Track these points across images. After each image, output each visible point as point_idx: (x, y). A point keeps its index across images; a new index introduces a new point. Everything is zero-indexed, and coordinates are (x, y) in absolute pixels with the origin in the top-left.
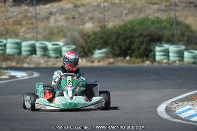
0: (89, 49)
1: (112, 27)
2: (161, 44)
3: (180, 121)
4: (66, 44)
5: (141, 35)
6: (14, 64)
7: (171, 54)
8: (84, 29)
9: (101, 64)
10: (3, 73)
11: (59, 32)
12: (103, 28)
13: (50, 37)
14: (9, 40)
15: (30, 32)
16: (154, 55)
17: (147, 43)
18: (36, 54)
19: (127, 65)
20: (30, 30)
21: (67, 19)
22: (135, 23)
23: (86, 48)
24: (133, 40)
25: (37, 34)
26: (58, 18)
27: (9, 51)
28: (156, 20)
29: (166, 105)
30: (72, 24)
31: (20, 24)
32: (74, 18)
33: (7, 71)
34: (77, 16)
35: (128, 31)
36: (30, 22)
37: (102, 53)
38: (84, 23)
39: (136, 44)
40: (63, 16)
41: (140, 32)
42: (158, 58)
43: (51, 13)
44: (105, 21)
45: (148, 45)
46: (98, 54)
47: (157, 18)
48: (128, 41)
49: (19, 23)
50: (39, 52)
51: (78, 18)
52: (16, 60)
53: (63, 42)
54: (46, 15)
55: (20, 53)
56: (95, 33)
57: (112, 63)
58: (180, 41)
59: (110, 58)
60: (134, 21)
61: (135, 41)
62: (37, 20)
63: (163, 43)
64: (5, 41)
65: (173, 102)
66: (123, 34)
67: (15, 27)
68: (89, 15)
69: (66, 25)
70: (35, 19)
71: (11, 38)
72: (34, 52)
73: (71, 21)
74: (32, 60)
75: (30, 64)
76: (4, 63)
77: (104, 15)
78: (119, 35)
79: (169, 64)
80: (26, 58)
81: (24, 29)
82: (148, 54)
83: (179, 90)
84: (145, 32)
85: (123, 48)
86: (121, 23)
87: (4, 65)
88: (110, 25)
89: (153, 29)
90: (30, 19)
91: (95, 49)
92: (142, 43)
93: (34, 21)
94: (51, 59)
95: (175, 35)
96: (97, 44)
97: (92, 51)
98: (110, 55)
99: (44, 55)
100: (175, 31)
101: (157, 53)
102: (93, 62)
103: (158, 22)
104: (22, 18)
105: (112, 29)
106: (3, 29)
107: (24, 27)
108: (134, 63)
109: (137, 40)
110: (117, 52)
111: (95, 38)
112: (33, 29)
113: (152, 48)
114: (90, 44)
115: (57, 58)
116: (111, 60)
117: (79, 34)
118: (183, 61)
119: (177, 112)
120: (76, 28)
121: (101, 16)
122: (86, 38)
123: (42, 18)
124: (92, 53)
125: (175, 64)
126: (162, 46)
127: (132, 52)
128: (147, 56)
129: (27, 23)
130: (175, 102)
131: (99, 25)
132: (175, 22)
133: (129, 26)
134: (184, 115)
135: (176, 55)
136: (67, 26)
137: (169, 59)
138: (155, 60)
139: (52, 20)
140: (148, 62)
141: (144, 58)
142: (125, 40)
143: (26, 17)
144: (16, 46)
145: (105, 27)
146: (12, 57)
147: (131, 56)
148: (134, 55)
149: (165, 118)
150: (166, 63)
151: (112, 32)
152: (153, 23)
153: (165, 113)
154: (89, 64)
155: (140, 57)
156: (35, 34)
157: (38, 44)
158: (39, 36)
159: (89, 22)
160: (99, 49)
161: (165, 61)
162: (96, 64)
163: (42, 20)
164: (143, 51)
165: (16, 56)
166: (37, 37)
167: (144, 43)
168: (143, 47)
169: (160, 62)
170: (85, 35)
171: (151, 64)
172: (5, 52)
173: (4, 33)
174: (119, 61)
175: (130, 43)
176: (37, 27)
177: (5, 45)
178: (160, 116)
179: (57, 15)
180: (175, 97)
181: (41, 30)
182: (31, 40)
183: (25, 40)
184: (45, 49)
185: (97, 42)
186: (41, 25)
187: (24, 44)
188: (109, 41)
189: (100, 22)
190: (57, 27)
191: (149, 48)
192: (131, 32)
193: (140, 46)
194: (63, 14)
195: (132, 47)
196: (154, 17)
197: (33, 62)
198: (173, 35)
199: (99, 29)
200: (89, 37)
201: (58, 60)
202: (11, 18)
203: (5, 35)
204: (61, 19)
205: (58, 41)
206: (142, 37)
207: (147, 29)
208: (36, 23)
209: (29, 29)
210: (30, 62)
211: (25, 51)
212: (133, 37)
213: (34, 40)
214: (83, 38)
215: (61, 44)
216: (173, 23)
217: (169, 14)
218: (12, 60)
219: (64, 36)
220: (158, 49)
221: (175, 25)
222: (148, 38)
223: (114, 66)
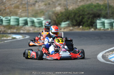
0: (58, 22)
1: (72, 9)
2: (100, 18)
3: (110, 63)
4: (45, 19)
5: (88, 14)
6: (15, 31)
7: (106, 25)
8: (55, 10)
11: (41, 12)
12: (67, 10)
13: (35, 15)
14: (12, 17)
15: (24, 13)
16: (96, 25)
17: (92, 18)
18: (27, 25)
19: (80, 31)
20: (24, 11)
21: (46, 5)
22: (85, 7)
24: (84, 16)
25: (28, 13)
26: (40, 4)
27: (12, 23)
29: (103, 54)
32: (49, 4)
33: (10, 35)
34: (51, 3)
35: (81, 12)
36: (24, 6)
37: (66, 24)
38: (55, 7)
39: (85, 19)
40: (43, 3)
41: (88, 12)
42: (98, 27)
43: (36, 2)
44: (67, 6)
46: (64, 24)
47: (98, 4)
48: (81, 17)
49: (17, 7)
50: (29, 24)
51: (52, 4)
52: (16, 28)
53: (43, 18)
54: (34, 2)
55: (18, 25)
56: (61, 13)
57: (72, 30)
58: (111, 17)
59: (70, 27)
60: (84, 6)
63: (101, 18)
64: (9, 18)
65: (106, 52)
66: (78, 13)
67: (15, 9)
68: (58, 2)
69: (45, 8)
71: (13, 16)
72: (26, 24)
73: (48, 6)
74: (26, 28)
75: (24, 30)
76: (9, 30)
77: (67, 2)
78: (75, 14)
79: (105, 30)
80: (22, 27)
81: (20, 11)
82: (92, 24)
83: (110, 45)
84: (91, 12)
85: (78, 21)
86: (77, 7)
87: (9, 31)
88: (71, 8)
89: (95, 10)
90: (24, 5)
91: (62, 22)
92: (89, 18)
93: (26, 6)
94: (36, 28)
95: (108, 13)
96: (63, 19)
97: (60, 23)
98: (71, 25)
99: (33, 26)
100: (108, 11)
101: (98, 24)
103: (98, 6)
104: (19, 4)
106: (9, 11)
107: (21, 9)
108: (85, 30)
109: (86, 16)
110: (75, 23)
111: (62, 16)
112: (26, 10)
113: (95, 21)
115: (40, 27)
116: (71, 28)
117: (53, 13)
118: (112, 28)
119: (109, 57)
120: (51, 10)
121: (65, 3)
122: (56, 15)
123: (31, 4)
125: (108, 30)
126: (100, 20)
127: (84, 24)
128: (92, 26)
129: (23, 7)
130: (108, 52)
131: (64, 8)
132: (108, 6)
133: (81, 8)
134: (112, 60)
135: (108, 25)
136: (46, 9)
137: (104, 27)
139: (37, 5)
140: (93, 29)
141: (90, 27)
142: (79, 17)
143: (21, 4)
144: (16, 20)
145: (67, 9)
146: (14, 27)
147: (83, 26)
148: (84, 25)
149: (101, 61)
150: (103, 29)
151: (71, 12)
152: (95, 6)
153: (101, 58)
156: (27, 14)
157: (29, 19)
158: (29, 14)
159: (58, 6)
160: (64, 22)
161: (102, 28)
163: (31, 5)
164: (90, 23)
165: (16, 26)
167: (90, 18)
168: (89, 21)
169: (100, 29)
170: (56, 13)
172: (10, 24)
173: (9, 13)
174: (75, 29)
176: (28, 10)
177: (10, 20)
178: (99, 60)
179: (40, 2)
180: (107, 49)
181: (30, 11)
183: (21, 17)
184: (33, 22)
185: (63, 18)
186: (30, 8)
187: (21, 19)
188: (70, 17)
189: (64, 6)
190: (40, 9)
191: (93, 21)
192: (82, 12)
193: (88, 20)
194: (43, 2)
195: (83, 20)
196: (96, 3)
197: (26, 29)
198: (107, 14)
199: (64, 10)
200: (58, 15)
201: (40, 28)
202: (13, 4)
203: (10, 14)
204: (42, 5)
205: (41, 17)
206: (89, 15)
207: (92, 10)
208: (28, 7)
209: (23, 11)
210: (24, 29)
211: (22, 23)
212: (83, 15)
213: (26, 17)
217: (105, 2)
218: (14, 28)
219: (44, 14)
220: (98, 21)
221: (108, 7)
222: (93, 15)
223: (73, 31)
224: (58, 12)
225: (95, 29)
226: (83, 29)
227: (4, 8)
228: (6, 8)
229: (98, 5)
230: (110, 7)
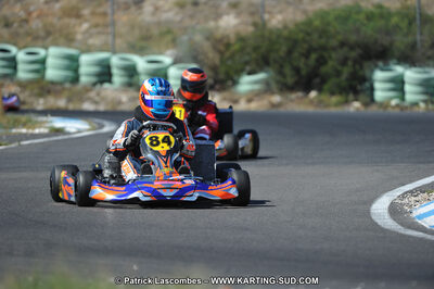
0: (227, 74)
1: (280, 26)
2: (387, 63)
3: (420, 234)
4: (175, 62)
5: (343, 44)
6: (62, 103)
7: (408, 88)
8: (217, 28)
9: (254, 106)
10: (37, 122)
11: (162, 35)
12: (260, 26)
13: (142, 45)
14: (53, 51)
15: (99, 33)
16: (372, 89)
17: (355, 62)
18: (110, 81)
19: (310, 109)
20: (99, 29)
21: (181, 6)
22: (331, 18)
23: (222, 70)
24: (326, 54)
25: (114, 36)
26: (161, 3)
27: (53, 73)
28: (376, 11)
29: (392, 198)
30: (192, 17)
31: (78, 16)
32: (196, 4)
33: (44, 119)
35: (315, 36)
36: (101, 10)
37: (256, 82)
38: (218, 16)
39: (331, 63)
41: (340, 37)
42: (379, 95)
44: (264, 12)
45: (357, 67)
46: (247, 83)
47: (380, 6)
48: (314, 56)
49: (74, 13)
50: (118, 78)
51: (205, 4)
52: (66, 93)
53: (168, 56)
55: (75, 79)
56: (241, 39)
57: (279, 105)
58: (429, 58)
59: (273, 93)
60: (328, 13)
61: (330, 57)
62: (115, 7)
63: (392, 62)
65: (406, 193)
66: (304, 41)
67: (67, 20)
69: (178, 18)
70: (109, 3)
71: (56, 44)
72: (106, 78)
73: (189, 9)
74: (103, 94)
75: (96, 103)
76: (41, 101)
78: (293, 43)
79: (403, 108)
80: (87, 89)
81: (85, 26)
82: (359, 86)
83: (421, 166)
84: (353, 38)
85: (304, 72)
86: (300, 18)
87: (40, 104)
88: (276, 20)
89: (369, 31)
90: (100, 5)
91: (240, 72)
92: (344, 62)
93: (107, 8)
95: (419, 45)
96: (247, 63)
97: (235, 78)
98: (274, 86)
99: (130, 85)
100: (418, 37)
101: (377, 85)
102: (236, 102)
103: (382, 16)
105: (278, 29)
106: (40, 25)
107: (86, 21)
108: (327, 106)
109: (334, 55)
110: (290, 80)
111: (242, 49)
112: (106, 26)
113: (367, 73)
114: (229, 63)
116: (276, 99)
117: (208, 39)
119: (415, 214)
120: (199, 27)
122: (222, 48)
123: (126, 3)
124: (235, 83)
125: (416, 109)
126: (390, 70)
127: (324, 81)
129: (93, 14)
130: (411, 192)
131: (250, 20)
132: (418, 16)
133: (317, 23)
134: (429, 222)
135: (419, 89)
136: (181, 21)
137: (403, 99)
138: (372, 100)
139: (148, 8)
141: (348, 94)
142: (307, 55)
144: (66, 62)
145: (264, 24)
146: (58, 87)
147: (320, 90)
148: (326, 87)
149: (386, 227)
150: (397, 106)
151: (279, 36)
152: (370, 17)
153: (387, 216)
155: (340, 93)
156: (110, 38)
157: (115, 61)
159: (228, 14)
160: (250, 73)
161: (394, 102)
162: (241, 107)
163: (127, 7)
164: (347, 80)
165: (67, 85)
166: (114, 45)
167: (350, 63)
168: (346, 71)
169: (384, 105)
170: (220, 41)
171: (362, 109)
172: (43, 76)
173: (42, 34)
174: (292, 101)
175: (317, 60)
176: (113, 24)
177: (43, 62)
178: (376, 223)
180: (411, 182)
181: (122, 29)
182: (101, 50)
183: (88, 50)
184: (131, 71)
185: (247, 58)
186: (123, 18)
187: (85, 59)
188: (273, 56)
189: (252, 14)
190: (159, 24)
191: (361, 73)
192: (320, 37)
193: (339, 68)
195: (324, 70)
196: (373, 5)
197: (103, 99)
198: (413, 46)
199: (251, 29)
200: (228, 45)
202: (56, 1)
203: (44, 38)
204: (166, 7)
205: (161, 53)
206: (346, 49)
207: (357, 31)
208: (113, 13)
209: (96, 26)
210: (97, 99)
211: (89, 75)
212: (324, 48)
213: (108, 51)
214: (214, 48)
215: (167, 60)
216: (415, 19)
218: (58, 94)
219: (174, 42)
220: (379, 75)
221: (418, 22)
222: (359, 51)
223: (282, 110)
224: (228, 37)
225: (366, 105)
226: (320, 103)
227: (22, 14)
228: (30, 14)
229: (382, 14)
230: (425, 20)
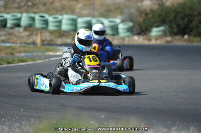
0: (146, 27)
1: (171, 5)
4: (123, 21)
5: (200, 14)
6: (69, 41)
8: (142, 6)
9: (159, 42)
10: (58, 50)
12: (161, 5)
13: (106, 14)
14: (65, 17)
19: (184, 44)
20: (87, 7)
24: (192, 18)
25: (94, 9)
27: (65, 27)
31: (77, 1)
33: (61, 48)
35: (187, 10)
37: (159, 31)
38: (142, 1)
39: (194, 22)
41: (199, 10)
46: (155, 32)
52: (71, 36)
55: (75, 30)
56: (152, 11)
57: (170, 42)
59: (167, 36)
61: (194, 19)
64: (60, 17)
66: (182, 12)
67: (71, 3)
71: (66, 13)
78: (177, 13)
81: (80, 5)
85: (182, 26)
87: (59, 41)
88: (169, 3)
91: (152, 26)
96: (155, 22)
98: (168, 33)
102: (150, 40)
105: (170, 7)
106: (60, 5)
107: (80, 3)
108: (192, 42)
109: (196, 18)
110: (175, 30)
111: (153, 16)
112: (89, 5)
114: (147, 22)
115: (113, 35)
116: (169, 39)
117: (137, 11)
120: (133, 6)
122: (144, 15)
124: (150, 31)
127: (191, 31)
131: (157, 2)
133: (188, 4)
136: (125, 3)
142: (183, 19)
144: (71, 22)
145: (163, 4)
146: (68, 34)
147: (189, 35)
148: (192, 33)
151: (170, 10)
154: (146, 43)
155: (199, 36)
156: (91, 11)
157: (94, 21)
160: (157, 27)
162: (153, 42)
165: (72, 33)
166: (93, 13)
170: (143, 12)
172: (60, 29)
173: (60, 9)
174: (176, 40)
175: (188, 21)
176: (93, 4)
177: (60, 22)
181: (97, 7)
182: (87, 16)
183: (81, 16)
185: (155, 20)
186: (98, 2)
187: (80, 20)
188: (167, 19)
190: (114, 4)
193: (198, 25)
195: (191, 25)
199: (157, 6)
200: (147, 14)
201: (115, 37)
203: (61, 11)
205: (115, 17)
209: (85, 5)
212: (191, 15)
213: (90, 16)
215: (118, 20)
218: (68, 36)
219: (121, 13)
223: (171, 44)
224: (146, 10)
226: (189, 41)
